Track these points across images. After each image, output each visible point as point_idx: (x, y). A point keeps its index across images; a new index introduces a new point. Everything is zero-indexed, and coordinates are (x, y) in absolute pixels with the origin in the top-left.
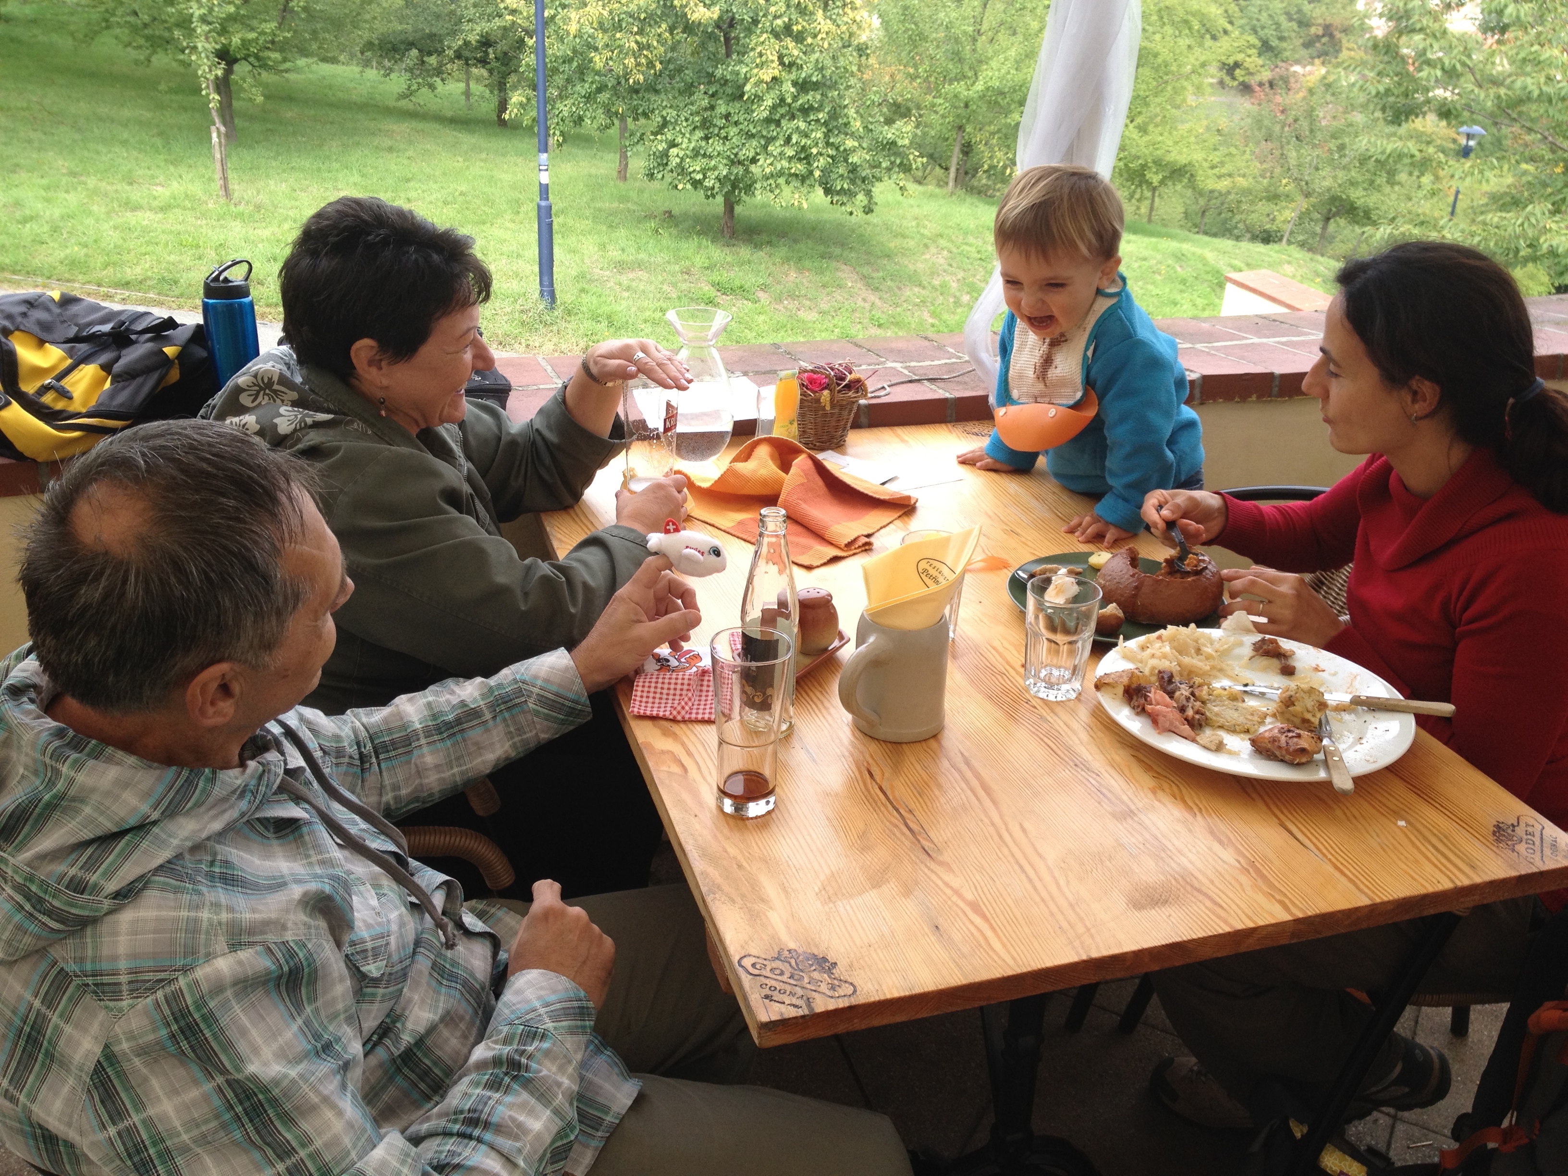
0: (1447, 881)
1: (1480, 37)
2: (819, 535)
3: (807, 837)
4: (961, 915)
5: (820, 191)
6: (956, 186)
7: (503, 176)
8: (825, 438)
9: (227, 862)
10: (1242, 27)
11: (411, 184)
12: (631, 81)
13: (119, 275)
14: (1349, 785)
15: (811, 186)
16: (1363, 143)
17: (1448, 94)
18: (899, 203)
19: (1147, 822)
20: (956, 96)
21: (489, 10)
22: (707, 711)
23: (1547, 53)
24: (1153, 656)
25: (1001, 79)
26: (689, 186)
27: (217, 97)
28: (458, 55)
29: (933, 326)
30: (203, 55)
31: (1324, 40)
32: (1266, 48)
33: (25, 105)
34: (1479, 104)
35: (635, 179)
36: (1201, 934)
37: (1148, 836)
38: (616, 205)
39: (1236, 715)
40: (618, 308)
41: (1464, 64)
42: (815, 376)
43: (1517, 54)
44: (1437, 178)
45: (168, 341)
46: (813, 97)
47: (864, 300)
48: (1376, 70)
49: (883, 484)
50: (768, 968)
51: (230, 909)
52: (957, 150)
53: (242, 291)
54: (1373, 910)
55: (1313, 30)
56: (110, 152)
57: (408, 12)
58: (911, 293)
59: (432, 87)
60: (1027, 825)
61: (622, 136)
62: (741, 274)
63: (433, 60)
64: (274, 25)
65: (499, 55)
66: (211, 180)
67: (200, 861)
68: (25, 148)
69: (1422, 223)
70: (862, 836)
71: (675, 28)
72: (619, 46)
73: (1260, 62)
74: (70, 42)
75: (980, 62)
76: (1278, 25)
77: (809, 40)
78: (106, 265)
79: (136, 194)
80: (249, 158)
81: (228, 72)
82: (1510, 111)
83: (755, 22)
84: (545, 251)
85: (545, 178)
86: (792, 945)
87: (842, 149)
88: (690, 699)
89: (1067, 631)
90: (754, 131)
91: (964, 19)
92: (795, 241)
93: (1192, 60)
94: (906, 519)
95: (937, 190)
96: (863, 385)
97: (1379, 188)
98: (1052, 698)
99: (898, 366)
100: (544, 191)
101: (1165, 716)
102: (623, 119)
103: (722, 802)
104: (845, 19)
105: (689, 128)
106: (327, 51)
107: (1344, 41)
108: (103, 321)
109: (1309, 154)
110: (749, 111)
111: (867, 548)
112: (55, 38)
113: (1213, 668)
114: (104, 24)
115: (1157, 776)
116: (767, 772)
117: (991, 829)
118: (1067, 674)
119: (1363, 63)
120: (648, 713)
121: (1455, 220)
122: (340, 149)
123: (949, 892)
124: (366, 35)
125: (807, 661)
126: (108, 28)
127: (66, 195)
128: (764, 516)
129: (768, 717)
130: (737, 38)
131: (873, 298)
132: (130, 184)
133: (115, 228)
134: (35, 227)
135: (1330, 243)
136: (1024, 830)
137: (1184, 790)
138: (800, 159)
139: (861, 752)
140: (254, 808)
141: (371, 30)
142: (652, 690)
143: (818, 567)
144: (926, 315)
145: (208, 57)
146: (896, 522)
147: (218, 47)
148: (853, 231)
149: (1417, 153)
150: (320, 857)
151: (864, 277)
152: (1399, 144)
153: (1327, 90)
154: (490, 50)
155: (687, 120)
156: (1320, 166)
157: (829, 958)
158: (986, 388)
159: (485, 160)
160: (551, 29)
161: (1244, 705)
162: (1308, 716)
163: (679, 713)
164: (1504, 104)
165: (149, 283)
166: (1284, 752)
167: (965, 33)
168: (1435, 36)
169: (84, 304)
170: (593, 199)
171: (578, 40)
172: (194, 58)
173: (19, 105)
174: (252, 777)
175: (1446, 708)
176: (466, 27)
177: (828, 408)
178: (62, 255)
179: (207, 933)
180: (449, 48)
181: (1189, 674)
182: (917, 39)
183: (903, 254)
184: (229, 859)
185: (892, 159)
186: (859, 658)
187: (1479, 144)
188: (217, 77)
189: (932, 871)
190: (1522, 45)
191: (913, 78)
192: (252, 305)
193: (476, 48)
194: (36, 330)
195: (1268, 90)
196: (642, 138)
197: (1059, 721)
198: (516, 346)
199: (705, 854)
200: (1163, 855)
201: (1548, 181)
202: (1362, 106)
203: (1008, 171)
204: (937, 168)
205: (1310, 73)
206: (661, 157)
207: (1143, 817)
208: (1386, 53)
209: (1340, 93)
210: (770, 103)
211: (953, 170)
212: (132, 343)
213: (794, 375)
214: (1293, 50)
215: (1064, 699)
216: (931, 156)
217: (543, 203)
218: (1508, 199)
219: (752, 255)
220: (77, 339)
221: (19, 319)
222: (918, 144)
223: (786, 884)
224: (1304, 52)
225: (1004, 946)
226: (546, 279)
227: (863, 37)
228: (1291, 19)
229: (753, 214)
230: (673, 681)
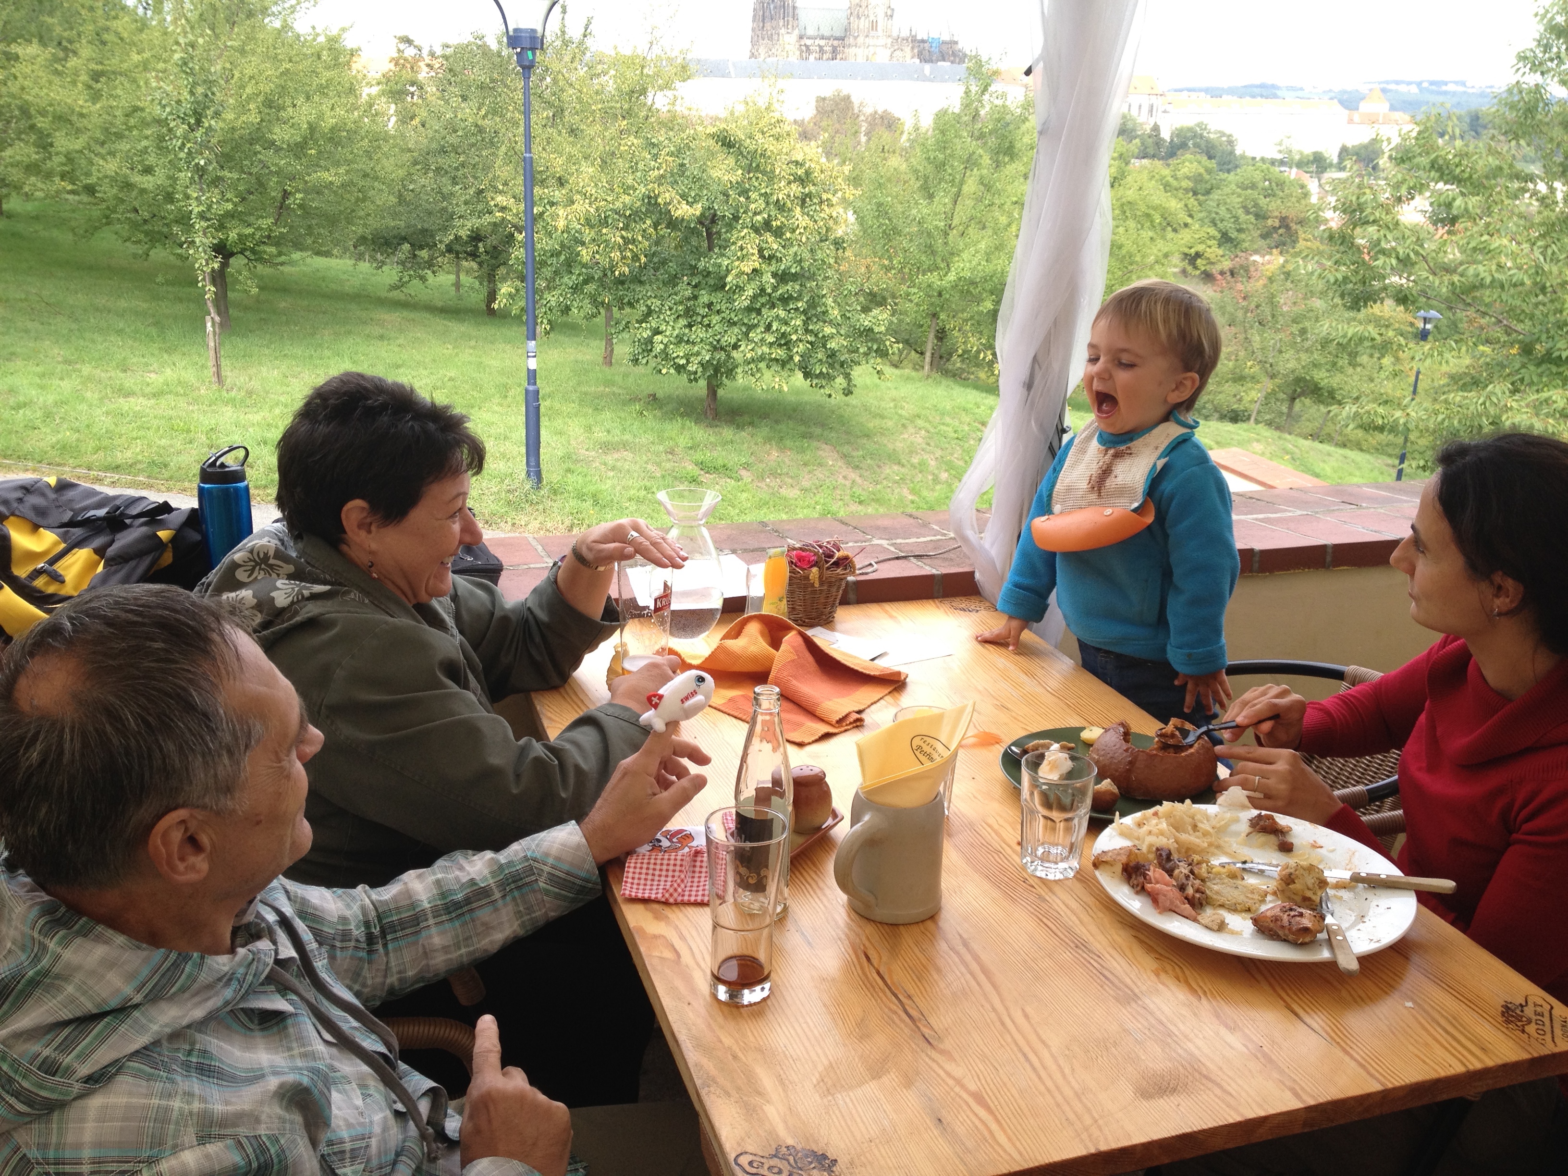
0: (1459, 1065)
1: (1431, 228)
2: (810, 712)
3: (804, 1026)
4: (965, 1107)
5: (800, 375)
6: (932, 370)
7: (493, 363)
8: (814, 614)
9: (205, 1052)
10: (1201, 220)
11: (402, 370)
12: (617, 273)
13: (109, 459)
14: (1354, 966)
15: (790, 370)
16: (1325, 327)
17: (1404, 281)
18: (876, 386)
19: (1152, 1006)
20: (929, 286)
21: (480, 207)
22: (700, 893)
23: (1496, 243)
24: (1150, 832)
25: (972, 270)
26: (672, 371)
27: (213, 289)
28: (449, 250)
29: (913, 502)
30: (200, 249)
31: (1281, 231)
32: (1225, 239)
33: (23, 296)
34: (1434, 290)
35: (621, 365)
36: (1211, 1124)
37: (1153, 1022)
38: (601, 388)
39: (1236, 893)
40: (604, 488)
41: (1417, 253)
42: (804, 554)
43: (1468, 244)
44: (1397, 359)
45: (162, 525)
46: (791, 287)
47: (845, 477)
48: (1334, 259)
49: (873, 660)
50: (766, 1166)
51: (202, 1099)
52: (931, 336)
53: (239, 476)
54: (1386, 1096)
55: (1270, 222)
56: (105, 340)
57: (401, 209)
58: (891, 470)
59: (423, 279)
60: (1029, 1010)
61: (607, 324)
62: (724, 453)
63: (424, 254)
64: (270, 221)
65: (489, 248)
66: (203, 367)
67: (177, 1050)
68: (22, 338)
69: (1386, 402)
70: (861, 1023)
71: (660, 224)
72: (606, 241)
73: (1220, 252)
74: (70, 237)
75: (953, 254)
76: (1236, 218)
77: (788, 235)
78: (97, 450)
79: (129, 381)
80: (242, 346)
81: (224, 265)
82: (1464, 297)
83: (736, 218)
84: (533, 433)
85: (532, 364)
86: (790, 1142)
87: (820, 335)
88: (682, 881)
89: (1062, 808)
90: (736, 319)
91: (936, 214)
92: (777, 422)
93: (1155, 251)
94: (895, 694)
95: (914, 374)
96: (851, 562)
97: (1341, 370)
98: (1051, 877)
99: (884, 543)
100: (532, 376)
101: (1165, 895)
102: (608, 308)
103: (716, 989)
104: (822, 215)
105: (673, 317)
106: (321, 245)
107: (1300, 233)
108: (99, 506)
109: (1272, 338)
110: (731, 301)
111: (858, 724)
112: (55, 233)
113: (1210, 845)
114: (104, 221)
115: (1159, 957)
116: (762, 956)
117: (993, 1015)
118: (1065, 853)
119: (1320, 253)
120: (640, 895)
121: (1418, 399)
122: (332, 337)
123: (951, 1082)
124: (360, 231)
125: (800, 840)
126: (108, 224)
127: (60, 382)
128: (758, 694)
129: (762, 899)
130: (719, 233)
131: (853, 475)
132: (125, 371)
133: (108, 413)
134: (28, 413)
135: (1297, 422)
136: (1026, 1016)
137: (1187, 972)
138: (780, 345)
139: (858, 935)
140: (238, 997)
141: (365, 225)
142: (644, 871)
143: (809, 744)
144: (905, 492)
145: (205, 252)
146: (886, 698)
147: (215, 242)
148: (833, 412)
149: (1378, 337)
150: (302, 1050)
151: (844, 456)
152: (1360, 328)
153: (1287, 279)
154: (480, 245)
155: (670, 309)
156: (1283, 349)
157: (829, 1155)
158: (971, 565)
159: (474, 348)
160: (540, 225)
161: (1244, 883)
162: (1309, 894)
163: (671, 895)
164: (1458, 290)
165: (139, 466)
166: (1287, 932)
167: (937, 227)
168: (1389, 228)
169: (80, 489)
170: (579, 383)
171: (565, 235)
172: (191, 252)
173: (18, 297)
174: (240, 964)
175: (1447, 884)
176: (457, 223)
177: (817, 585)
178: (54, 439)
179: (177, 1123)
180: (441, 242)
181: (1187, 851)
182: (891, 233)
183: (882, 434)
184: (208, 1049)
185: (870, 344)
186: (853, 839)
187: (1436, 327)
188: (213, 270)
189: (934, 1060)
190: (1472, 235)
191: (888, 269)
192: (247, 488)
193: (466, 243)
194: (31, 515)
195: (1229, 278)
196: (627, 326)
197: (1058, 901)
198: (502, 524)
199: (699, 1045)
200: (1169, 1040)
201: (1505, 363)
202: (1321, 293)
203: (982, 356)
204: (913, 352)
205: (1269, 262)
206: (646, 344)
207: (1147, 1001)
208: (1341, 244)
209: (1299, 281)
210: (751, 293)
211: (928, 355)
212: (126, 527)
213: (783, 552)
214: (1251, 241)
215: (1061, 877)
216: (907, 342)
217: (531, 388)
218: (1468, 379)
219: (734, 435)
220: (71, 524)
221: (15, 505)
222: (892, 331)
223: (784, 1076)
224: (1262, 243)
225: (1009, 1139)
226: (532, 459)
227: (839, 232)
228: (1248, 213)
229: (735, 396)
230: (665, 862)
